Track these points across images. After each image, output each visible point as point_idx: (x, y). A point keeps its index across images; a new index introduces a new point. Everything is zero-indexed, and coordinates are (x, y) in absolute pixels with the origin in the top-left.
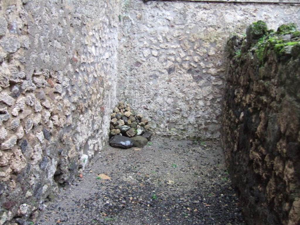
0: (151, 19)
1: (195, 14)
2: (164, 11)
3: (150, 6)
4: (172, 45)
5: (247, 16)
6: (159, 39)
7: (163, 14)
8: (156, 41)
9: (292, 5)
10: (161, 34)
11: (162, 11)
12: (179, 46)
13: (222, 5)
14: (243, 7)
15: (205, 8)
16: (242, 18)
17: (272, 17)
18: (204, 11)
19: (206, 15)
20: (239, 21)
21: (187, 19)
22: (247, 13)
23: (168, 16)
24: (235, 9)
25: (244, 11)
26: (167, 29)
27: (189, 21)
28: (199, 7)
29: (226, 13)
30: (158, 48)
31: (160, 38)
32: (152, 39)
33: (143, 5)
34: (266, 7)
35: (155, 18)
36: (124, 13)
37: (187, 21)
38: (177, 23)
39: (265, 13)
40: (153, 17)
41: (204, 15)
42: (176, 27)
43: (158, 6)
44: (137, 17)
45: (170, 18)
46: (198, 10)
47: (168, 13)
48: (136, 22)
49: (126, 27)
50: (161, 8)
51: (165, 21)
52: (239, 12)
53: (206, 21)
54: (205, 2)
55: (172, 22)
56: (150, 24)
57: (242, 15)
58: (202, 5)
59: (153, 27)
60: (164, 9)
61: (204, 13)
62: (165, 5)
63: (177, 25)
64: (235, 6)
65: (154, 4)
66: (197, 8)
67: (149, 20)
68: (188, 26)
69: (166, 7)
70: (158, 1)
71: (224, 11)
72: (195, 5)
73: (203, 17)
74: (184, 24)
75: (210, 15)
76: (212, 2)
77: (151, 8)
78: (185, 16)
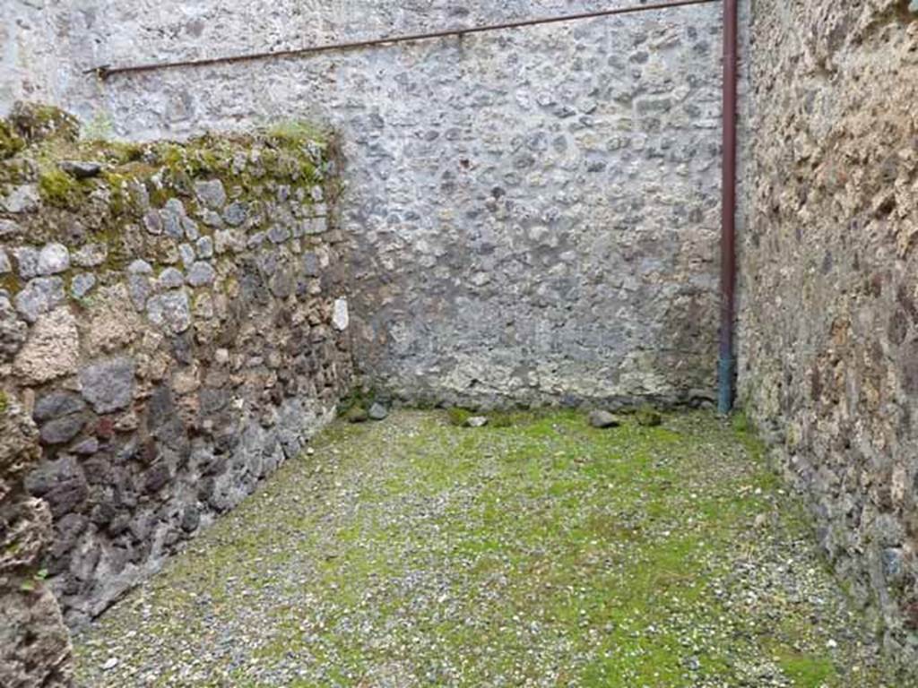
0: (123, 115)
1: (207, 92)
2: (146, 95)
3: (113, 86)
5: (316, 83)
7: (146, 102)
9: (413, 44)
11: (140, 95)
13: (259, 65)
14: (304, 63)
15: (226, 77)
16: (306, 88)
17: (371, 77)
18: (226, 83)
19: (231, 92)
21: (193, 105)
22: (313, 76)
23: (154, 104)
24: (288, 69)
25: (307, 70)
27: (198, 111)
28: (213, 75)
29: (272, 81)
33: (100, 86)
34: (355, 56)
35: (130, 112)
37: (193, 111)
38: (173, 118)
39: (355, 70)
40: (126, 109)
41: (225, 92)
42: (173, 126)
43: (130, 83)
45: (158, 109)
46: (211, 82)
47: (155, 97)
50: (138, 87)
51: (151, 116)
52: (297, 75)
53: (234, 106)
54: (222, 61)
55: (163, 117)
56: (123, 128)
57: (305, 82)
58: (219, 70)
59: (127, 133)
60: (145, 88)
61: (226, 88)
62: (145, 78)
63: (174, 122)
64: (287, 63)
65: (123, 80)
66: (208, 78)
67: (119, 118)
68: (196, 121)
69: (148, 85)
70: (130, 71)
71: (266, 79)
72: (204, 71)
73: (225, 98)
74: (186, 119)
75: (238, 91)
76: (235, 60)
77: (118, 89)
78: (187, 100)
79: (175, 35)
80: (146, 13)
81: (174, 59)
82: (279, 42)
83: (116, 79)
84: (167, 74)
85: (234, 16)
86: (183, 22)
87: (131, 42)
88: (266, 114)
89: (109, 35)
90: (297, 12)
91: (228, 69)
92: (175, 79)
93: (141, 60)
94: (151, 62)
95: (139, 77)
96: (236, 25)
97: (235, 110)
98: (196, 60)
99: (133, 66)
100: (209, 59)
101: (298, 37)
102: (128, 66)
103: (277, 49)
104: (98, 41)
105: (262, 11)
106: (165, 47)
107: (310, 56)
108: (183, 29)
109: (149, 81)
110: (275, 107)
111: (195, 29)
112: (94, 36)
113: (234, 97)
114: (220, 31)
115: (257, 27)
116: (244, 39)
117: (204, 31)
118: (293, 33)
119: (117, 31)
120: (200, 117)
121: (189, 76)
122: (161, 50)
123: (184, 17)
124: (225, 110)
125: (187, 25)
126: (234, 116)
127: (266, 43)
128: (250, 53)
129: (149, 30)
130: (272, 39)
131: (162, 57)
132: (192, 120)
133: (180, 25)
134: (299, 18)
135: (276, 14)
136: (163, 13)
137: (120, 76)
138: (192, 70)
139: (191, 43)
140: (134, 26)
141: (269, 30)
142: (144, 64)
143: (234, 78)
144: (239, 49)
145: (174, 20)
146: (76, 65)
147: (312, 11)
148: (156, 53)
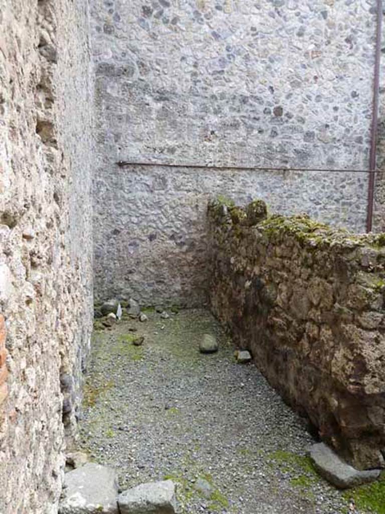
0: (129, 184)
1: (174, 179)
2: (142, 176)
3: (126, 170)
4: (152, 210)
5: (226, 181)
6: (138, 205)
7: (142, 179)
8: (135, 207)
9: (267, 171)
10: (140, 200)
11: (139, 176)
12: (160, 212)
13: (201, 170)
14: (221, 172)
15: (185, 174)
16: (221, 182)
17: (249, 181)
18: (184, 175)
19: (186, 180)
20: (218, 186)
21: (167, 183)
22: (225, 178)
23: (146, 181)
24: (214, 174)
25: (222, 175)
26: (146, 194)
27: (169, 186)
28: (178, 172)
29: (206, 178)
30: (138, 215)
31: (140, 204)
32: (130, 205)
33: (119, 169)
34: (244, 172)
35: (133, 183)
36: (98, 177)
37: (167, 186)
38: (156, 188)
39: (242, 178)
40: (131, 181)
41: (184, 180)
42: (156, 192)
43: (135, 170)
44: (112, 182)
45: (148, 183)
46: (177, 174)
47: (146, 178)
48: (111, 187)
49: (101, 193)
50: (139, 173)
51: (144, 186)
52: (218, 177)
53: (187, 186)
54: (184, 166)
55: (151, 187)
56: (128, 190)
57: (221, 180)
58: (181, 170)
59: (130, 192)
60: (142, 173)
61: (184, 178)
62: (143, 169)
63: (157, 190)
64: (214, 171)
65: (131, 168)
66: (176, 172)
67: (126, 185)
68: (168, 191)
69: (144, 172)
70: (135, 165)
71: (204, 176)
72: (174, 170)
73: (184, 182)
74: (163, 189)
75: (190, 180)
76: (191, 167)
77: (128, 172)
78: (164, 181)
79: (162, 152)
80: (148, 140)
81: (160, 162)
82: (211, 162)
83: (127, 168)
84: (155, 168)
85: (192, 148)
86: (167, 147)
87: (138, 151)
88: (202, 191)
89: (126, 147)
90: (220, 151)
91: (186, 170)
92: (159, 171)
93: (143, 160)
94: (148, 162)
95: (140, 167)
96: (192, 152)
97: (187, 188)
98: (171, 164)
99: (138, 162)
100: (178, 164)
101: (219, 161)
102: (135, 162)
103: (209, 165)
104: (120, 149)
105: (204, 148)
106: (156, 156)
107: (224, 170)
108: (166, 150)
109: (145, 170)
110: (206, 189)
111: (172, 150)
112: (118, 146)
113: (188, 182)
114: (183, 153)
115: (201, 154)
116: (195, 158)
117: (176, 152)
118: (218, 160)
119: (132, 146)
120: (170, 189)
121: (167, 170)
122: (154, 158)
123: (167, 145)
124: (182, 187)
125: (168, 149)
126: (186, 190)
127: (206, 162)
128: (197, 165)
129: (148, 147)
130: (207, 160)
131: (154, 160)
132: (166, 190)
133: (165, 148)
134: (221, 154)
135: (210, 151)
136: (157, 142)
137: (130, 166)
138: (168, 168)
139: (169, 156)
140: (141, 145)
141: (206, 157)
142: (144, 162)
143: (188, 174)
144: (192, 162)
145: (162, 145)
146: (106, 158)
147: (227, 151)
148: (151, 158)
